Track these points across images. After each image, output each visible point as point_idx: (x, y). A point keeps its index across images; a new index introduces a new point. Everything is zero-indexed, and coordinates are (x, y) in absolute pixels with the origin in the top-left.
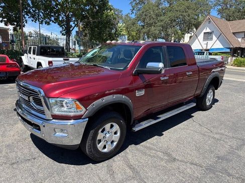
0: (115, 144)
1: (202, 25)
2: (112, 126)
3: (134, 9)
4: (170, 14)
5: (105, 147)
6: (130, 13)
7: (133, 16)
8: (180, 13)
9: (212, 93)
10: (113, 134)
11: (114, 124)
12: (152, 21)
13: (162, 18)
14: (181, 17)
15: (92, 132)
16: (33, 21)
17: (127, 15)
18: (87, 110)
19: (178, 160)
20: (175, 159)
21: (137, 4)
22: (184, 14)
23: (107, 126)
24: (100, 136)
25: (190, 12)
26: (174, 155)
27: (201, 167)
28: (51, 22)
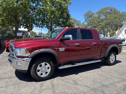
0: (48, 74)
1: (123, 26)
2: (46, 64)
3: (86, 20)
4: (105, 21)
5: (42, 74)
6: (85, 22)
7: (86, 23)
8: (111, 20)
9: (114, 56)
10: (47, 68)
11: (47, 63)
12: (96, 25)
13: (101, 23)
14: (111, 22)
15: (34, 65)
16: (36, 26)
17: (83, 23)
18: (31, 54)
19: (79, 84)
20: (77, 84)
21: (88, 18)
22: (113, 21)
23: (43, 64)
24: (39, 68)
25: (116, 19)
26: (78, 82)
27: (89, 88)
28: (44, 27)
